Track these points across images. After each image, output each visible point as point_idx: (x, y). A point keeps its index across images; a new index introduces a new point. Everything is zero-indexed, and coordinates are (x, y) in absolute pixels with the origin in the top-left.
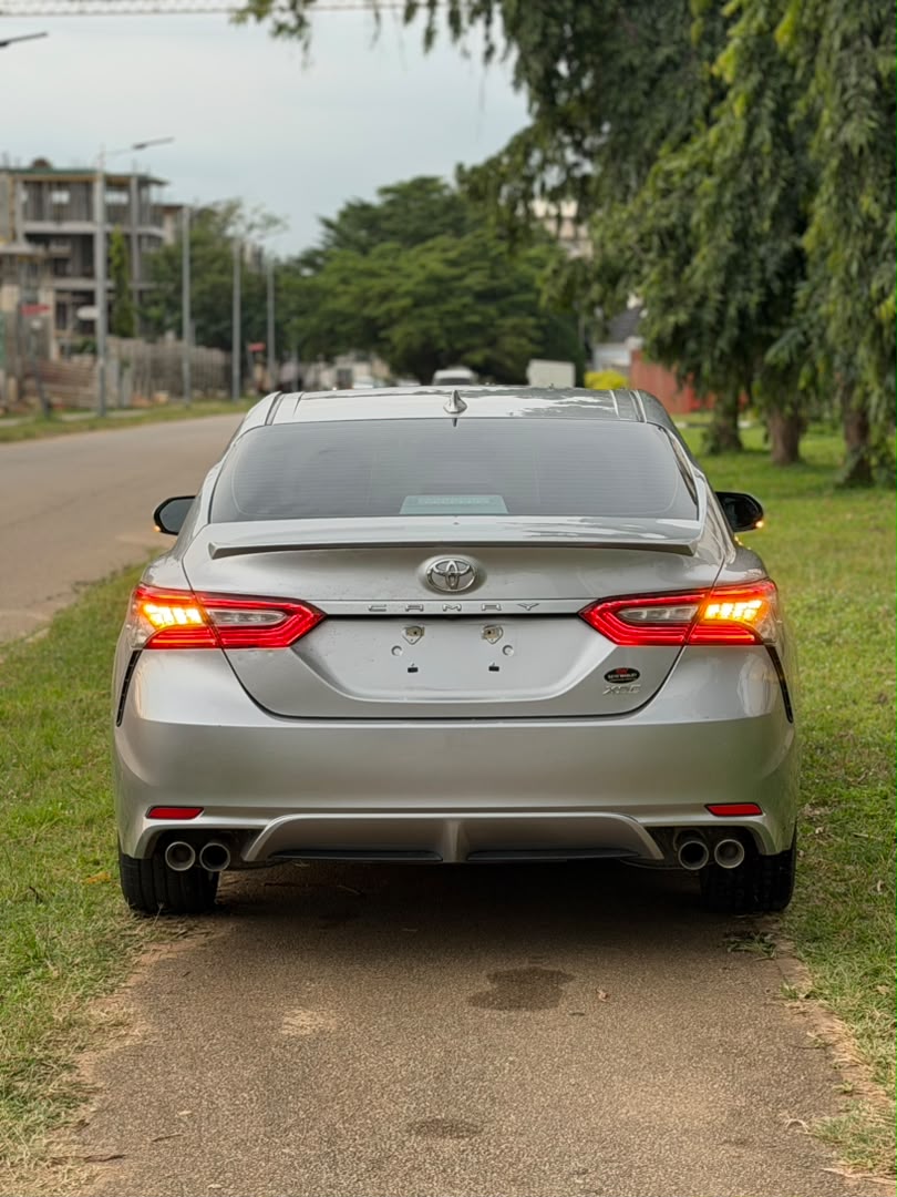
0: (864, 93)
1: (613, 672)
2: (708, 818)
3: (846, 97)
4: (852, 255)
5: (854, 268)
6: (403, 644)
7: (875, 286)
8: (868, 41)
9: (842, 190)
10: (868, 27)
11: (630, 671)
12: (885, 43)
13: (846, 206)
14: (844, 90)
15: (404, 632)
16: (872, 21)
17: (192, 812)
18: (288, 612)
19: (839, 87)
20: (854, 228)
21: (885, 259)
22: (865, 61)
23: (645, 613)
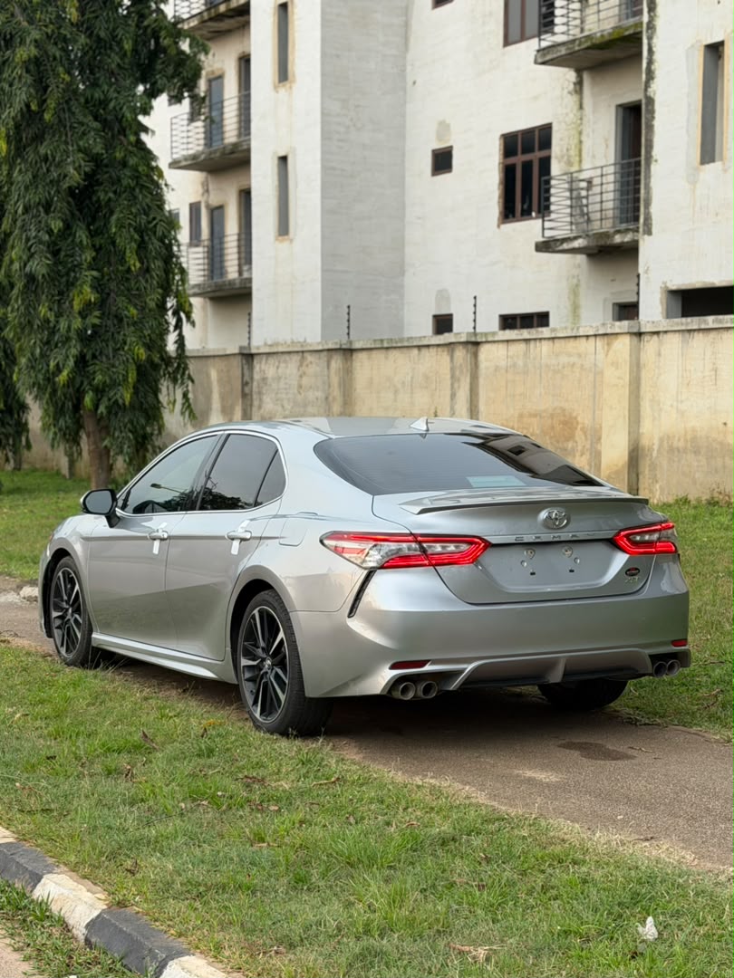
0: (41, 242)
1: (629, 570)
3: (30, 243)
4: (35, 343)
5: (38, 351)
7: (52, 364)
8: (41, 209)
9: (27, 302)
10: (43, 201)
11: (636, 569)
12: (54, 212)
13: (30, 312)
14: (28, 240)
16: (46, 198)
17: (422, 663)
18: (470, 543)
19: (24, 237)
20: (35, 327)
21: (56, 346)
22: (40, 222)
23: (638, 538)
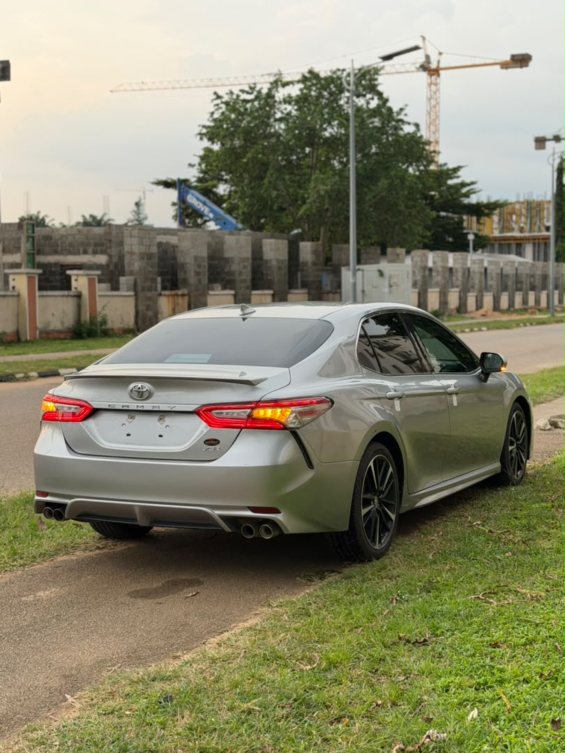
1: (207, 440)
2: (249, 513)
6: (127, 423)
11: (215, 440)
15: (127, 417)
17: (46, 495)
18: (81, 406)
